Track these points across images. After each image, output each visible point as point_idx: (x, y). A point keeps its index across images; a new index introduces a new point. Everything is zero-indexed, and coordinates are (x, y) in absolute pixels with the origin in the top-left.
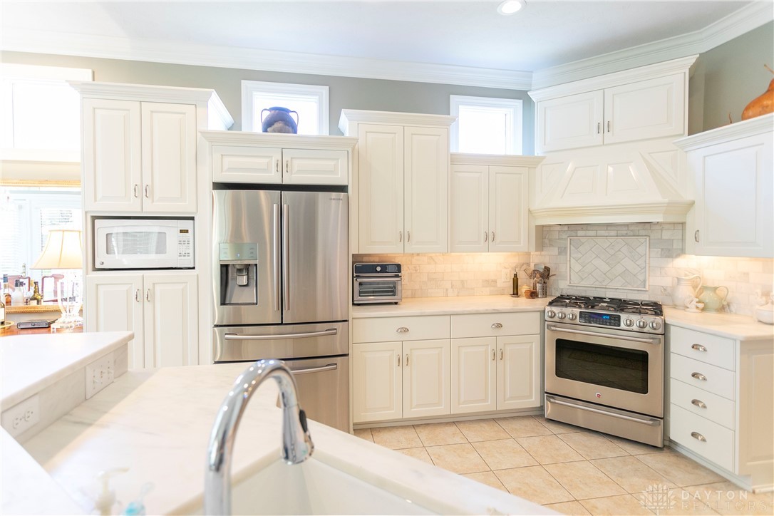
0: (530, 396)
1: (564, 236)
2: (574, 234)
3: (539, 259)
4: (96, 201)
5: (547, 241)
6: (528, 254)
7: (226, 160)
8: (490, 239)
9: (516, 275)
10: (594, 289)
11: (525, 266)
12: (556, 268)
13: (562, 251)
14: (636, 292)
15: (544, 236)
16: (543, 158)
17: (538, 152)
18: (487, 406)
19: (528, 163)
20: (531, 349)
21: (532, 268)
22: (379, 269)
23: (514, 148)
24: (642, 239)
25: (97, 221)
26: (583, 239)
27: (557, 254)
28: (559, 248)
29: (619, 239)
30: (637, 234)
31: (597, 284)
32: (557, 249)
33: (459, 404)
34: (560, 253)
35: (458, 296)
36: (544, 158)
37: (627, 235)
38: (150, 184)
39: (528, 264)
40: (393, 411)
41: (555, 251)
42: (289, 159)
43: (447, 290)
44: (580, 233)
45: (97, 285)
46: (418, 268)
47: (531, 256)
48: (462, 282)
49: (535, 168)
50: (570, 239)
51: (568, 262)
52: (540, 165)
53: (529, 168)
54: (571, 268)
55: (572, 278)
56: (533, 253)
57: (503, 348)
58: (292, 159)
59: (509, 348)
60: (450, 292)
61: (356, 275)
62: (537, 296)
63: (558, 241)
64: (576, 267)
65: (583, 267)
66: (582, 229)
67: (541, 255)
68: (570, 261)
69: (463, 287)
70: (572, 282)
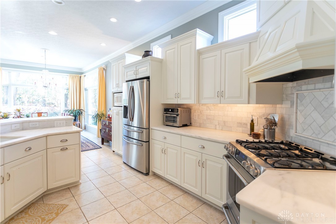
0: (221, 199)
4: (113, 89)
5: (284, 96)
7: (128, 73)
8: (221, 96)
9: (252, 121)
12: (289, 119)
13: (292, 104)
20: (222, 168)
22: (170, 110)
25: (114, 94)
26: (306, 93)
27: (290, 107)
28: (291, 101)
32: (290, 102)
33: (184, 183)
35: (222, 130)
40: (162, 172)
41: (287, 105)
43: (216, 125)
45: (113, 110)
46: (202, 112)
47: (277, 108)
48: (224, 122)
49: (257, 41)
50: (297, 94)
51: (294, 114)
52: (259, 38)
53: (250, 43)
54: (297, 119)
55: (297, 129)
56: (278, 106)
57: (205, 161)
58: (138, 69)
59: (208, 162)
60: (218, 126)
61: (165, 112)
62: (264, 138)
63: (290, 95)
64: (301, 119)
65: (305, 119)
66: (305, 84)
67: (281, 107)
68: (297, 113)
69: (225, 126)
70: (297, 132)
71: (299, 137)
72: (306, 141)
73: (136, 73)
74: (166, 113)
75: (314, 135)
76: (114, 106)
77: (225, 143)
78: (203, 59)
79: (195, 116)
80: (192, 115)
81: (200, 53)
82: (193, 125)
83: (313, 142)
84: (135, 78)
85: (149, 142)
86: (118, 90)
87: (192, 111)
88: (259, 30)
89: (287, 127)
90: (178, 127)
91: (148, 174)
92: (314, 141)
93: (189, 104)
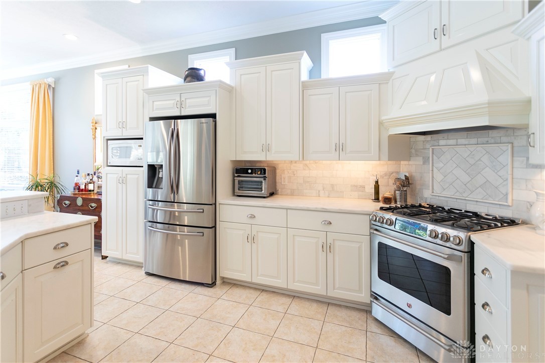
0: (360, 291)
2: (437, 144)
3: (408, 169)
4: (107, 131)
5: (413, 151)
6: (398, 163)
7: (155, 103)
8: (340, 149)
9: (377, 182)
10: (455, 200)
11: (394, 174)
12: (421, 177)
13: (426, 161)
14: (498, 206)
18: (318, 289)
20: (360, 248)
22: (250, 171)
24: (503, 147)
25: (109, 141)
26: (444, 149)
27: (422, 163)
28: (423, 157)
29: (479, 148)
30: (499, 142)
31: (457, 196)
32: (422, 158)
33: (294, 282)
34: (424, 163)
35: (328, 197)
36: (393, 73)
37: (487, 143)
38: (125, 121)
40: (245, 275)
41: (418, 161)
42: (184, 100)
43: (319, 191)
45: (107, 174)
46: (295, 173)
47: (401, 166)
48: (332, 186)
49: (387, 83)
50: (433, 149)
51: (431, 172)
52: (391, 80)
53: (379, 84)
54: (433, 177)
55: (434, 188)
56: (402, 162)
57: (332, 243)
58: (186, 99)
59: (337, 243)
60: (322, 193)
61: (236, 175)
62: (396, 202)
63: (422, 150)
64: (438, 177)
65: (445, 177)
66: (444, 139)
67: (409, 165)
68: (433, 170)
69: (333, 190)
70: (434, 192)
71: (437, 198)
72: (447, 201)
73: (181, 106)
74: (239, 176)
75: (458, 194)
76: (109, 164)
77: (366, 213)
78: (309, 95)
79: (283, 179)
80: (278, 178)
81: (305, 86)
82: (280, 193)
83: (456, 202)
84: (177, 114)
85: (215, 227)
86: (123, 135)
87: (278, 171)
88: (390, 71)
89: (418, 187)
90: (264, 197)
91: (214, 284)
92: (458, 200)
93: (273, 161)
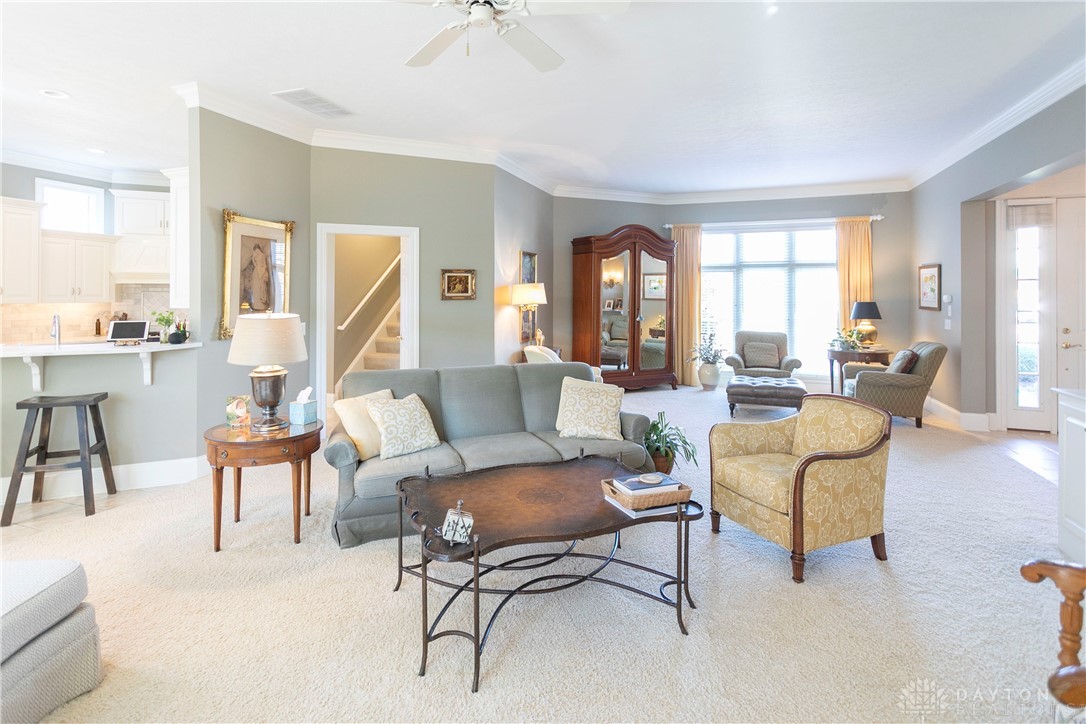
1: (139, 291)
2: (146, 291)
3: (119, 308)
5: (124, 295)
6: (109, 304)
8: (76, 293)
9: (98, 320)
11: (106, 312)
12: (133, 314)
13: (137, 302)
15: (122, 291)
16: (121, 237)
17: (117, 233)
19: (109, 239)
21: (113, 314)
23: (98, 228)
28: (134, 300)
34: (135, 303)
39: (109, 312)
41: (132, 302)
44: (151, 289)
53: (110, 243)
63: (133, 294)
